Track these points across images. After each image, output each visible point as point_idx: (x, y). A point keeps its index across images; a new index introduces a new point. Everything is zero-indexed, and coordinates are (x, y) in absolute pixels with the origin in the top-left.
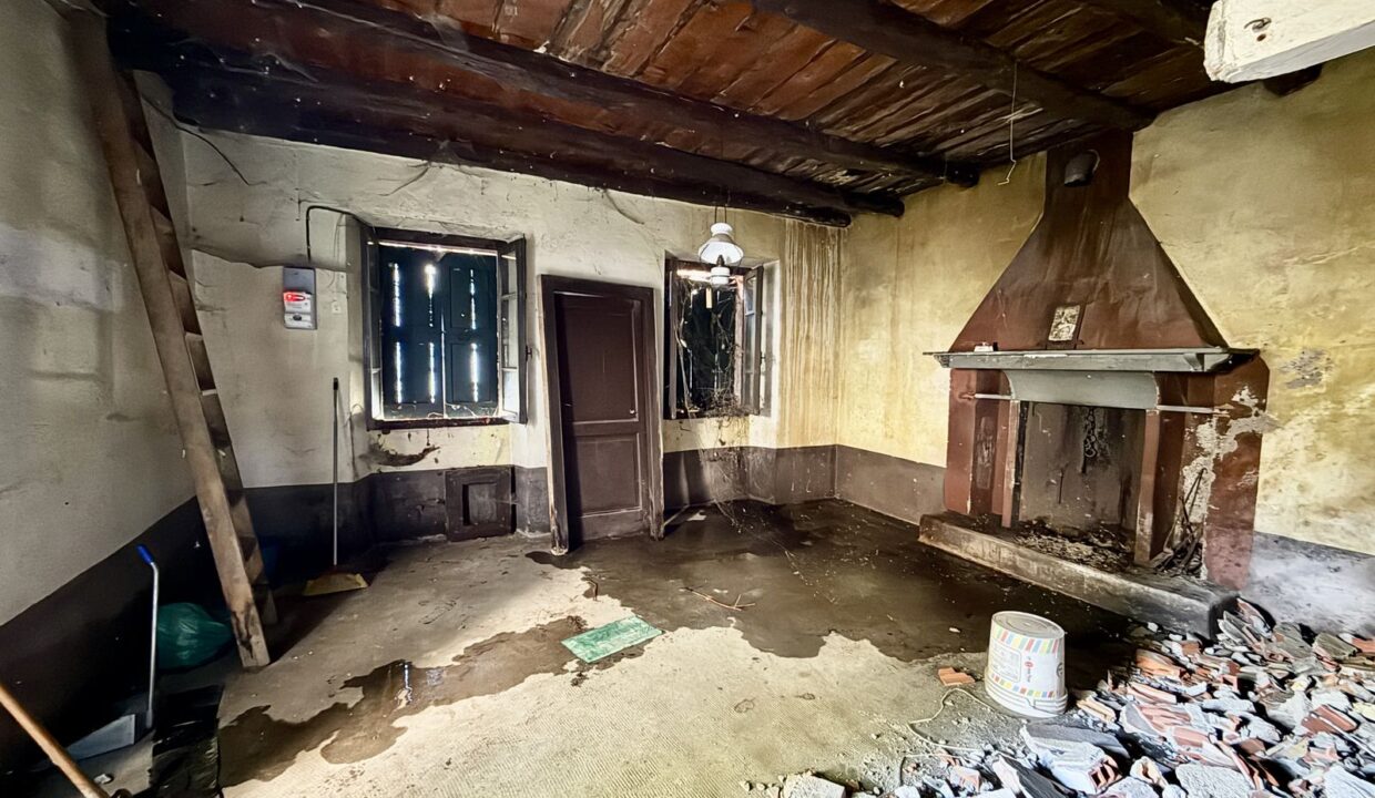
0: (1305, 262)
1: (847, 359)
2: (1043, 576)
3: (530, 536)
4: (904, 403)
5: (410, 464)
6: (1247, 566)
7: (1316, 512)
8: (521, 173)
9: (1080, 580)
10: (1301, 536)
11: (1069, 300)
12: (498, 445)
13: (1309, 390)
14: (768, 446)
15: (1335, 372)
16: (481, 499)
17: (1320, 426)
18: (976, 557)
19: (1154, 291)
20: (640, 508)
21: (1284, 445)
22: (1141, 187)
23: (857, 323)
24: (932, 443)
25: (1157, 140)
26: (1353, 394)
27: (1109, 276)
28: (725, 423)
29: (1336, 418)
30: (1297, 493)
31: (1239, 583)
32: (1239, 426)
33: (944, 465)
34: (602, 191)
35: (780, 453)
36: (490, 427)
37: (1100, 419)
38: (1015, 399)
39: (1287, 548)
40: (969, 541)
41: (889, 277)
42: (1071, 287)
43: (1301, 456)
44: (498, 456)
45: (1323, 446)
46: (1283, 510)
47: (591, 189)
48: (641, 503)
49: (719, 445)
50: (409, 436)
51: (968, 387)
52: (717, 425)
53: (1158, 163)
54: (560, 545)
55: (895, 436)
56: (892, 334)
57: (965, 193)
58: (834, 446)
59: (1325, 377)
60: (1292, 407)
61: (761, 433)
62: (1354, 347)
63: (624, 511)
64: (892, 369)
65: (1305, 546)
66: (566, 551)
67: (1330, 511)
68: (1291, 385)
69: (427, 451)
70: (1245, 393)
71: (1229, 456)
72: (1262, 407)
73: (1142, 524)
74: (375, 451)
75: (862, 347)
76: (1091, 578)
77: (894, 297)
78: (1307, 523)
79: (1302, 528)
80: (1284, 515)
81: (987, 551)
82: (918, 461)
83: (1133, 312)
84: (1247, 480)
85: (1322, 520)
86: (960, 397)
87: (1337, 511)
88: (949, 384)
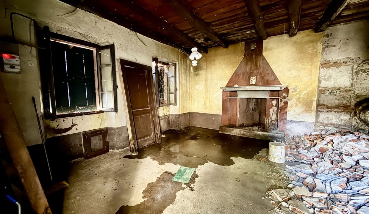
0: (294, 69)
1: (192, 90)
2: (251, 136)
3: (118, 151)
4: (209, 100)
5: (65, 132)
6: (286, 127)
7: (297, 115)
8: (109, 20)
9: (259, 135)
10: (294, 120)
11: (253, 75)
12: (100, 121)
13: (295, 93)
14: (176, 114)
15: (299, 89)
16: (95, 142)
17: (297, 99)
18: (234, 134)
19: (271, 74)
20: (152, 136)
21: (291, 103)
22: (265, 52)
23: (195, 80)
24: (218, 109)
25: (268, 43)
26: (302, 93)
27: (261, 70)
28: (165, 108)
29: (300, 98)
30: (293, 112)
31: (285, 130)
32: (284, 100)
33: (221, 114)
34: (135, 33)
35: (179, 115)
36: (97, 114)
37: (254, 100)
38: (238, 97)
39: (292, 122)
40: (233, 131)
41: (204, 68)
42: (253, 72)
43: (294, 105)
44: (101, 124)
45: (298, 103)
46: (291, 115)
47: (132, 31)
48: (152, 134)
49: (163, 115)
50: (64, 121)
51: (227, 95)
52: (163, 109)
53: (268, 47)
54: (136, 152)
55: (207, 108)
56: (206, 83)
57: (225, 49)
58: (189, 112)
59: (298, 90)
60: (292, 96)
61: (174, 111)
62: (302, 85)
63: (148, 137)
64: (206, 92)
65: (295, 121)
66: (138, 153)
67: (299, 115)
68: (292, 92)
69: (73, 126)
70: (285, 94)
71: (282, 106)
72: (288, 96)
73: (266, 121)
74: (48, 128)
75: (197, 86)
76: (261, 134)
77: (206, 74)
78: (295, 117)
79: (294, 118)
80: (292, 116)
81: (237, 132)
82: (214, 114)
83: (267, 78)
84: (285, 111)
85: (297, 116)
86: (225, 98)
87: (300, 114)
88: (222, 95)
